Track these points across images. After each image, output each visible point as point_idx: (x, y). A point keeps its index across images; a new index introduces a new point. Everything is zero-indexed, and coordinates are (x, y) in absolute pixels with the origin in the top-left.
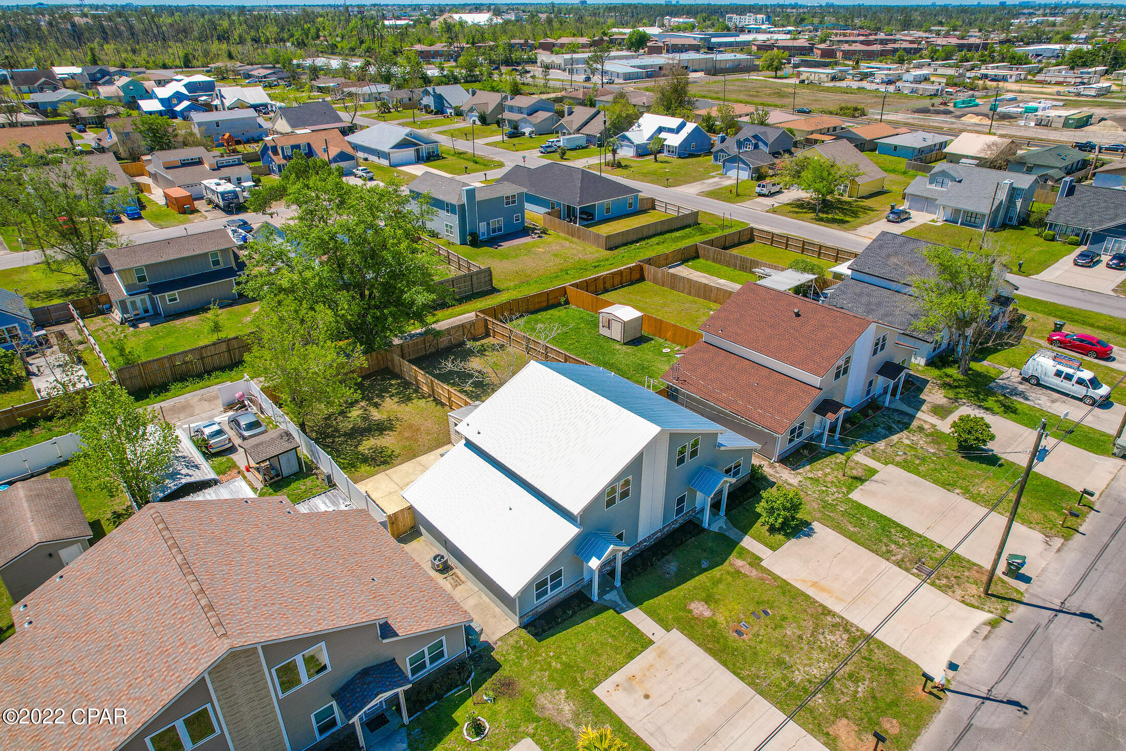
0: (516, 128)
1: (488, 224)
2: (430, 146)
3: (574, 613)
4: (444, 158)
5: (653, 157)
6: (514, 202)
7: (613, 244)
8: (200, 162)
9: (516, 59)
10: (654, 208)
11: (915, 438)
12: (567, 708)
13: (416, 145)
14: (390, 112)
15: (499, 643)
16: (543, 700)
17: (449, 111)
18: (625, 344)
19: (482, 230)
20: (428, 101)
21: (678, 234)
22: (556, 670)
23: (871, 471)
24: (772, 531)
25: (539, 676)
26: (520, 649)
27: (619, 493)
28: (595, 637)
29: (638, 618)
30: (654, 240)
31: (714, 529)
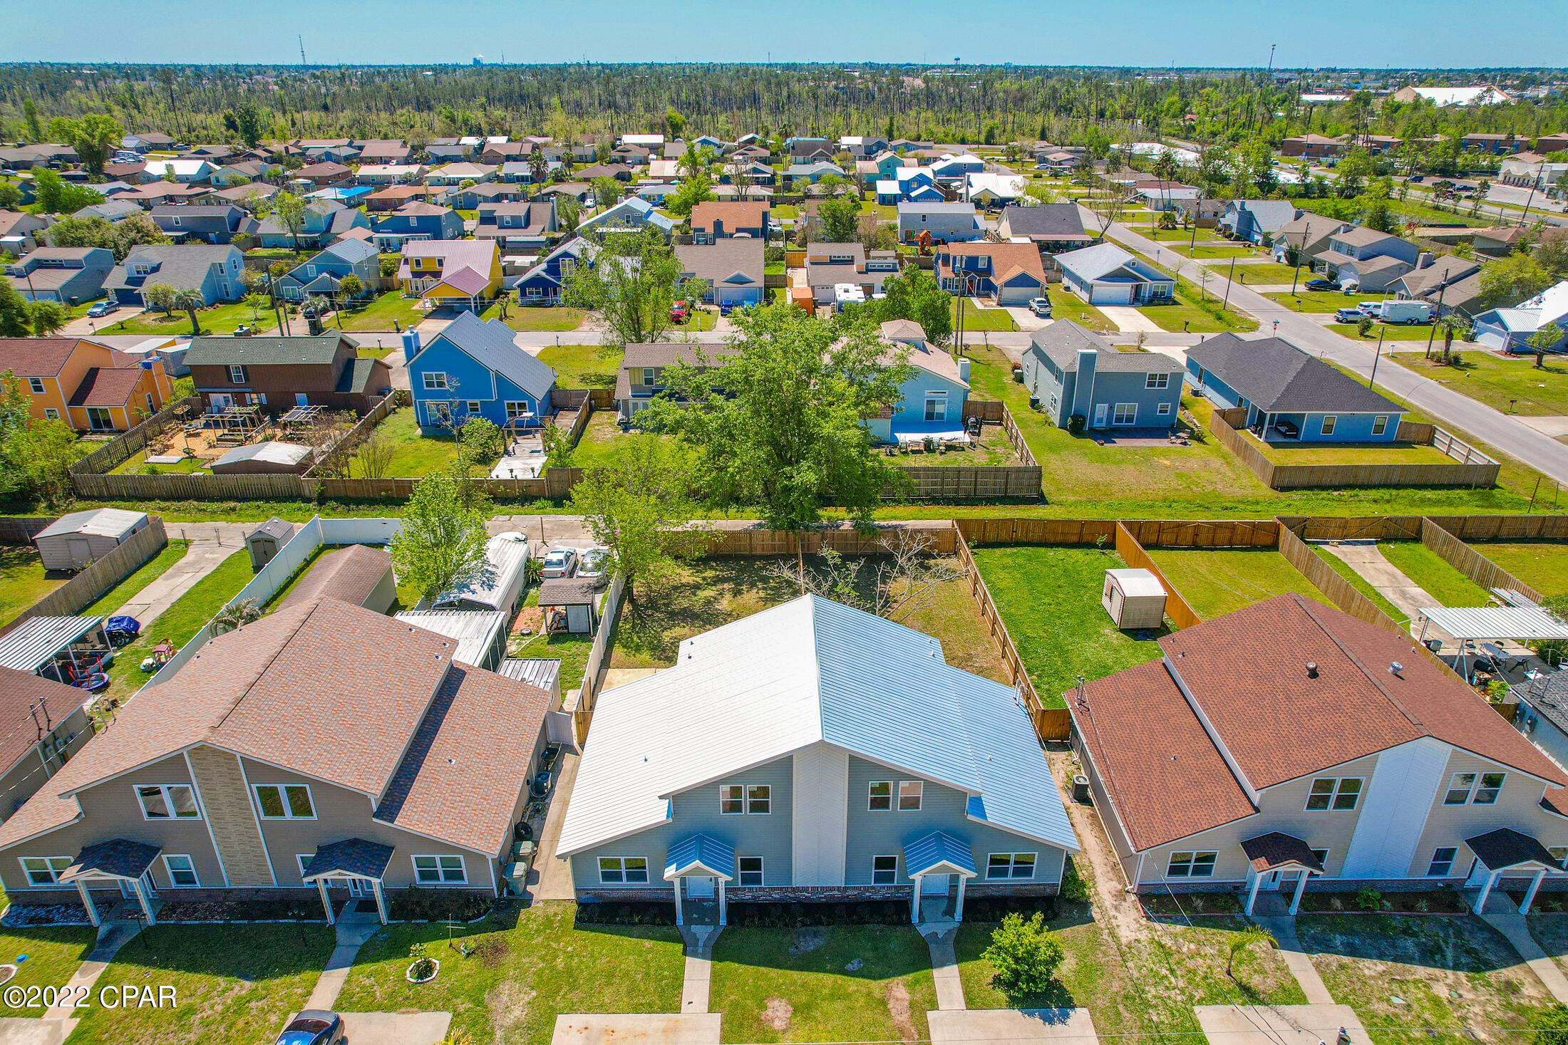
0: (1333, 276)
1: (1111, 408)
2: (1160, 284)
3: (641, 922)
4: (1175, 303)
5: (1535, 358)
6: (1163, 384)
7: (1284, 482)
8: (850, 261)
9: (1464, 166)
10: (1430, 443)
11: (1469, 996)
12: (517, 1013)
13: (1136, 279)
14: (1175, 228)
15: (541, 904)
16: (505, 989)
17: (1257, 237)
18: (1122, 631)
19: (1098, 414)
20: (1231, 219)
21: (1429, 494)
22: (553, 968)
23: (1295, 995)
24: (997, 981)
25: (533, 963)
26: (549, 922)
27: (746, 800)
28: (630, 962)
29: (698, 973)
30: (1373, 494)
31: (924, 930)
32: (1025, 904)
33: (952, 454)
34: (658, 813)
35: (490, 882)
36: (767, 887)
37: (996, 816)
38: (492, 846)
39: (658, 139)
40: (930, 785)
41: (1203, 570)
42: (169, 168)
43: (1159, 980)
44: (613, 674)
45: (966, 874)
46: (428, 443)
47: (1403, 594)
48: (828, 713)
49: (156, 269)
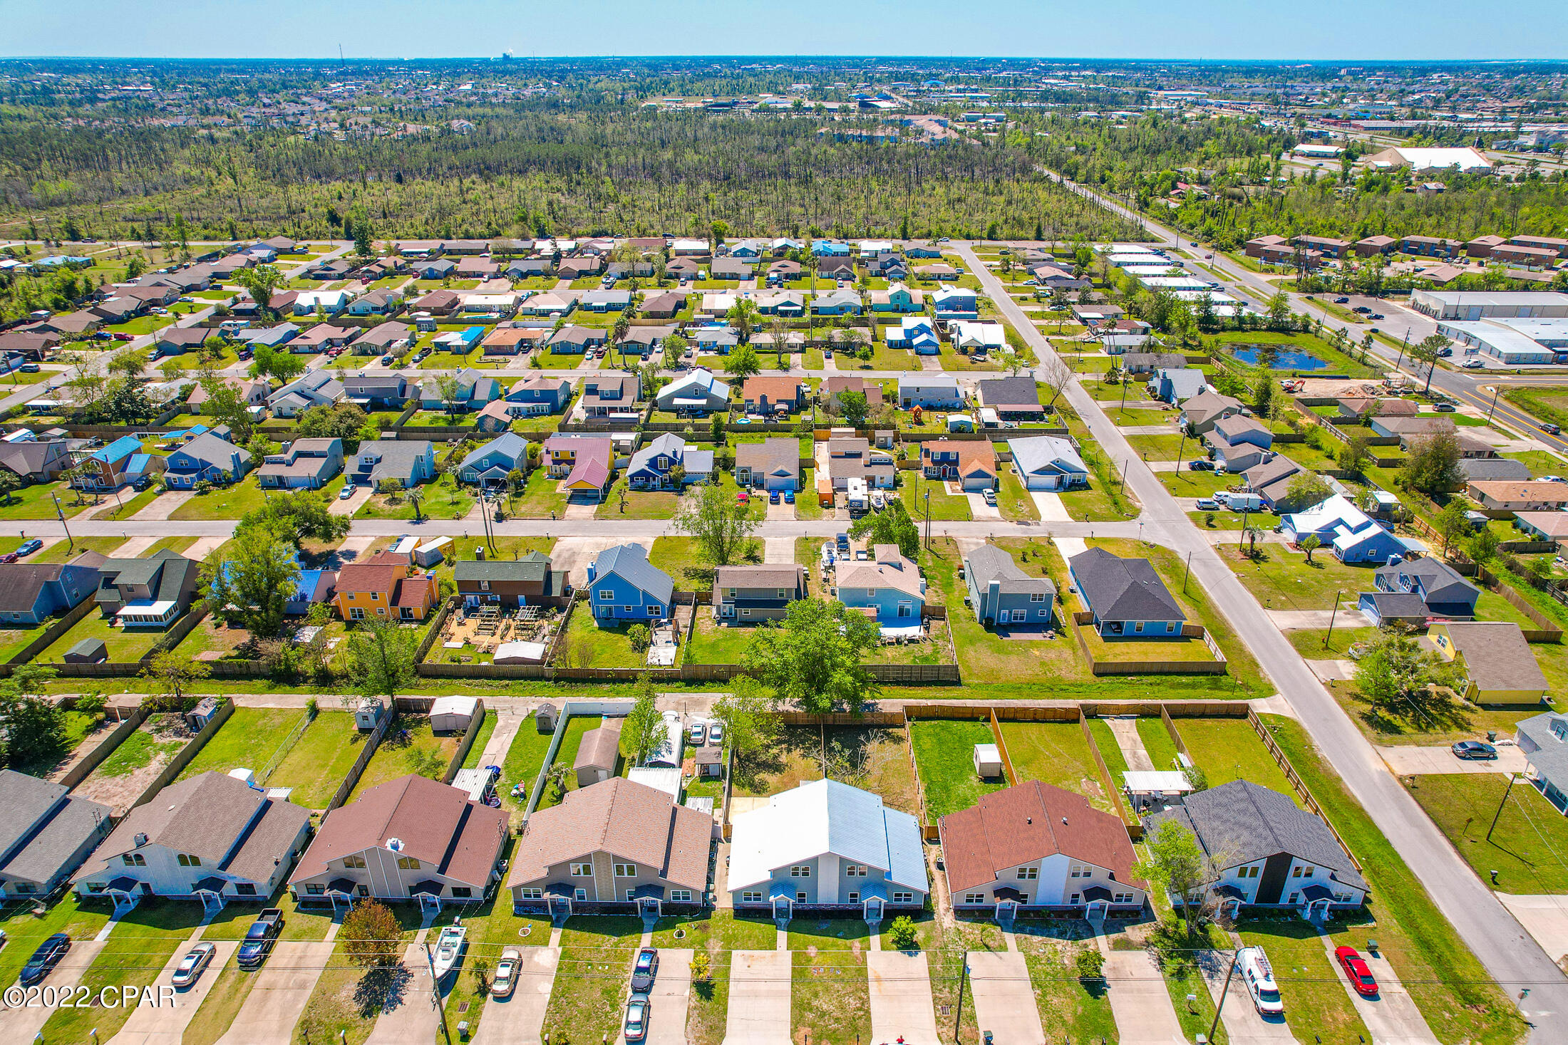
0: (1213, 456)
1: (1010, 612)
2: (1076, 475)
3: (759, 917)
4: (1088, 487)
7: (1102, 671)
8: (859, 455)
10: (1202, 637)
11: (1069, 949)
12: (717, 950)
13: (1060, 472)
14: (1117, 382)
15: (719, 910)
16: (711, 941)
17: (1173, 400)
19: (1003, 616)
21: (1184, 679)
22: (728, 934)
23: (1003, 948)
24: (893, 941)
25: (720, 932)
26: (724, 916)
27: (800, 872)
28: (757, 932)
29: (782, 936)
30: (1152, 679)
31: (868, 922)
32: (905, 912)
33: (911, 645)
34: (767, 876)
35: (699, 901)
36: (808, 903)
37: (896, 879)
38: (701, 887)
39: (703, 245)
40: (870, 868)
41: (1034, 737)
42: (317, 299)
43: (954, 942)
44: (733, 800)
45: (884, 901)
46: (603, 634)
47: (1134, 754)
48: (833, 839)
49: (379, 460)
